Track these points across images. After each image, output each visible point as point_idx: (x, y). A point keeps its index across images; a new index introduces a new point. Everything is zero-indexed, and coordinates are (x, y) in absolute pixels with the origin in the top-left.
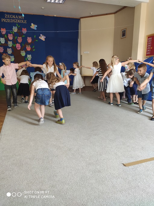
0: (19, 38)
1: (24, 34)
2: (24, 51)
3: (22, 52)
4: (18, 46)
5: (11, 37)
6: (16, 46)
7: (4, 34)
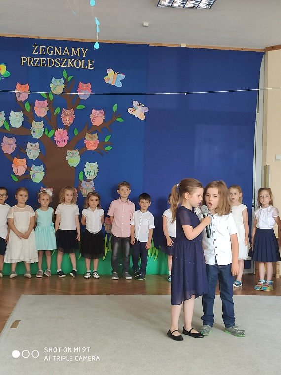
0: (66, 111)
1: (81, 101)
2: (76, 153)
3: (69, 153)
4: (61, 137)
5: (41, 110)
6: (54, 136)
7: (23, 100)
